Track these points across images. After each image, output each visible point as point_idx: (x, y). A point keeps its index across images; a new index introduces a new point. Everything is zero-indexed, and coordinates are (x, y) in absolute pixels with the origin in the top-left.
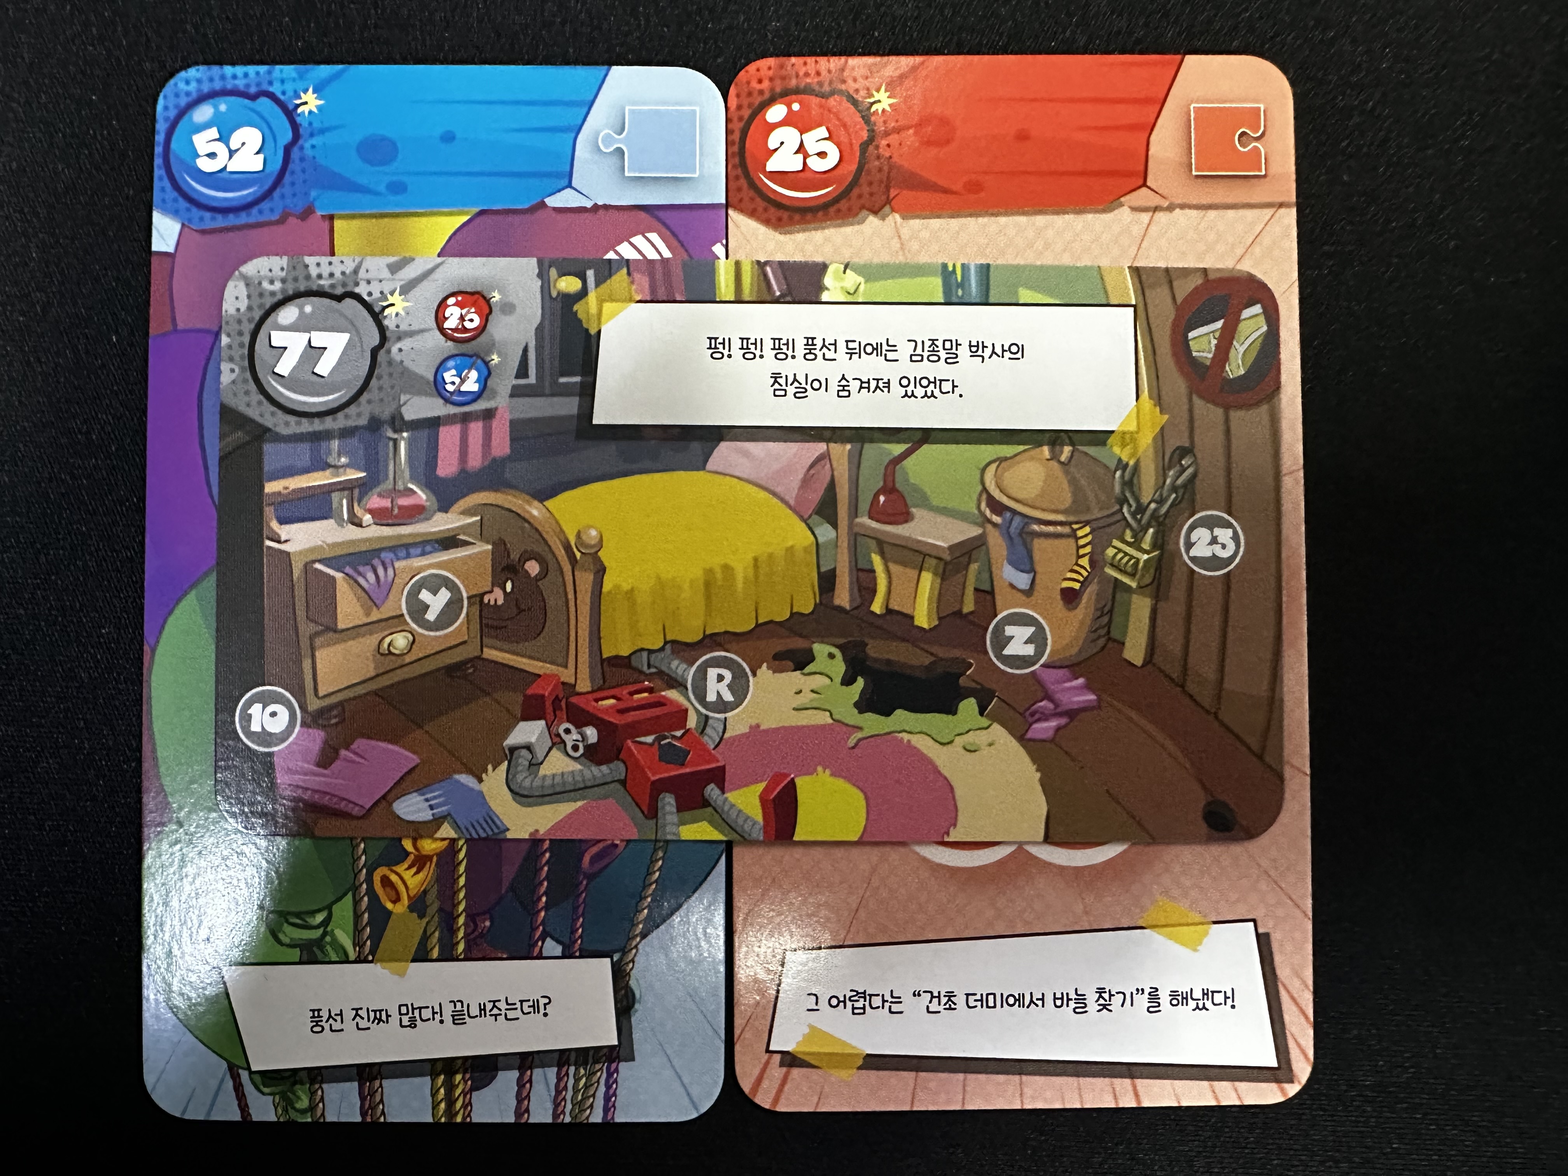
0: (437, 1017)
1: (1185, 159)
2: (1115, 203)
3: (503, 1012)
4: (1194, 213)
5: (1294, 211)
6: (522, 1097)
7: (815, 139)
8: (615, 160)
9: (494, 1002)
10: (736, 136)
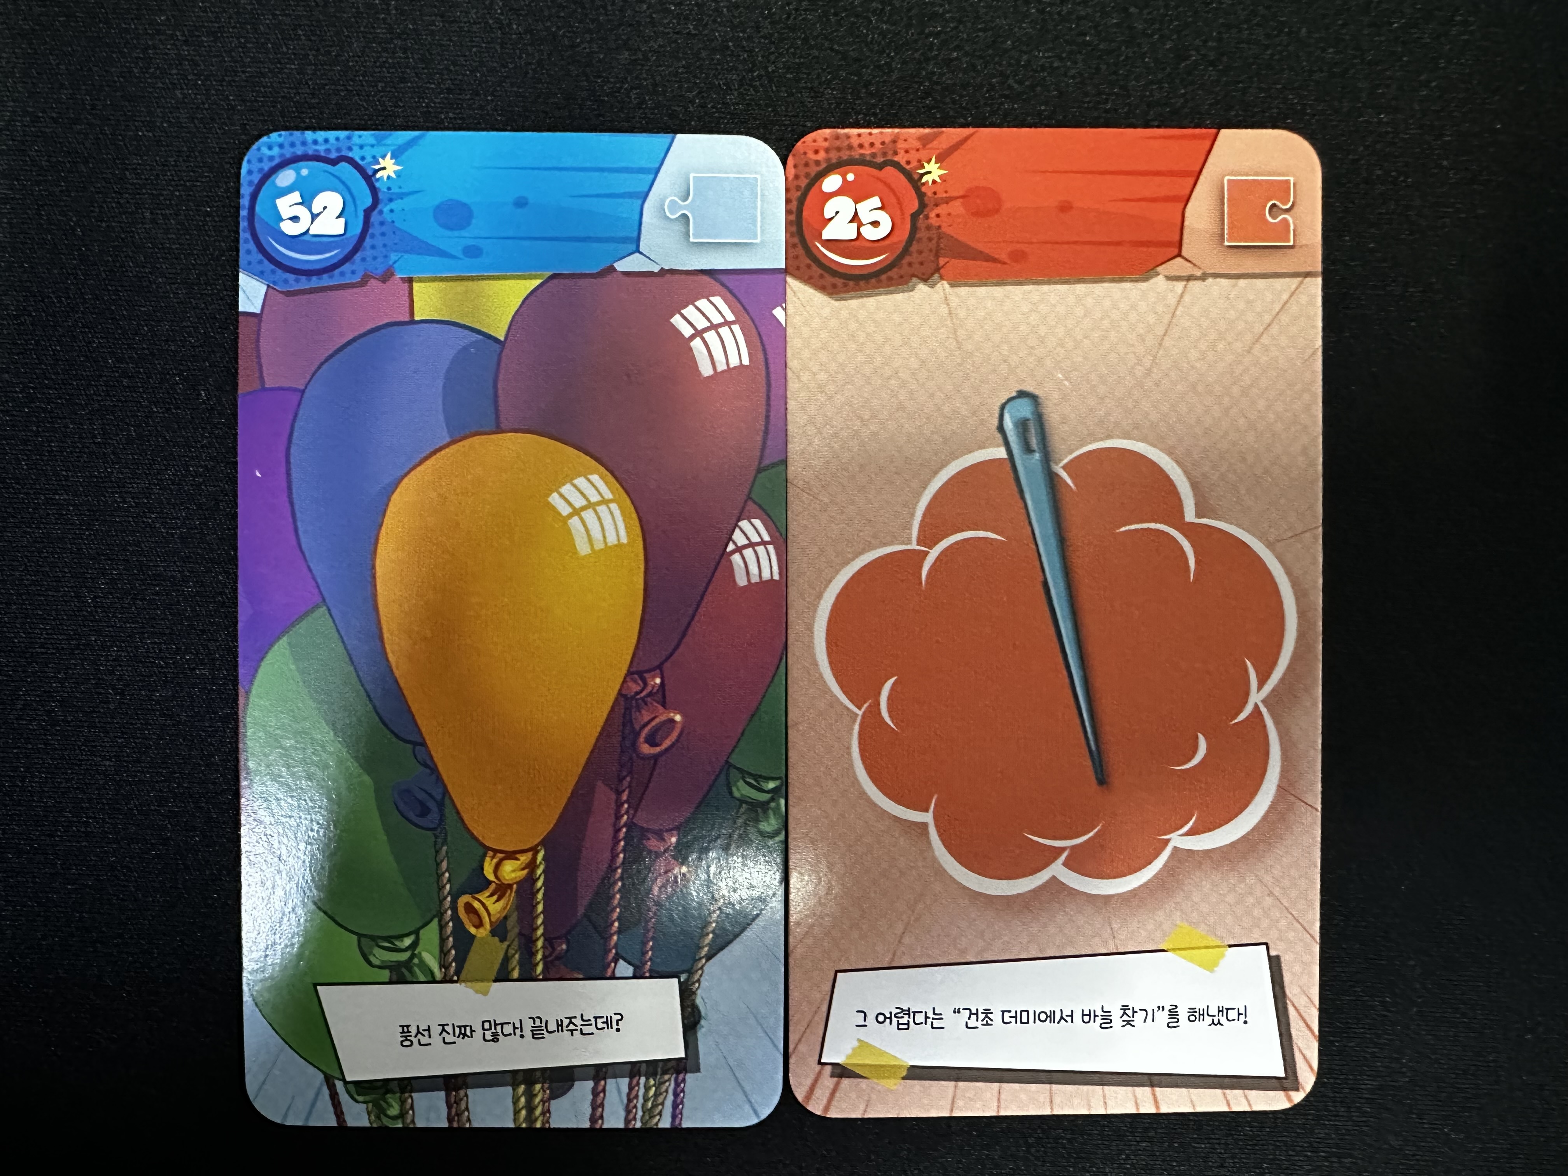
0: (518, 1032)
1: (1217, 230)
2: (1152, 273)
3: (579, 1028)
4: (1223, 282)
5: (1319, 280)
6: (597, 1105)
7: (869, 208)
8: (679, 227)
9: (570, 1018)
10: (794, 205)
